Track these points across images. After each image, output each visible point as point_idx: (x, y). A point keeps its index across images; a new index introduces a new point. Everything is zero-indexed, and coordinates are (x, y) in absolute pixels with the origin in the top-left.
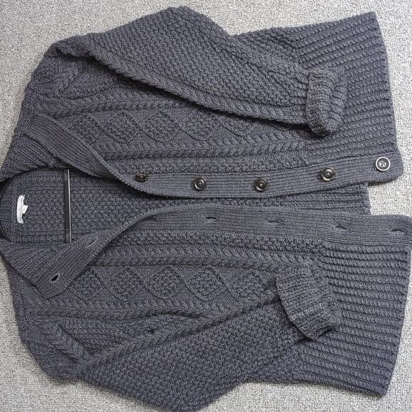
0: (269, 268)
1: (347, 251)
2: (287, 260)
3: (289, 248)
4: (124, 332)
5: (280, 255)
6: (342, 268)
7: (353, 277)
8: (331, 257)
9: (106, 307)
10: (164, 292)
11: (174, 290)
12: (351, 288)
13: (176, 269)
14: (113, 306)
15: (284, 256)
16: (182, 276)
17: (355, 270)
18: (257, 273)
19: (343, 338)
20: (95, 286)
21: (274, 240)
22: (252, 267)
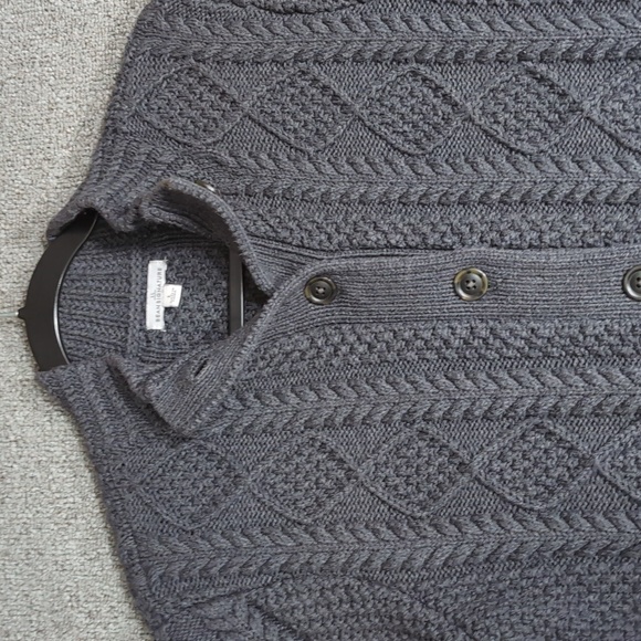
4: (425, 604)
9: (369, 536)
10: (533, 491)
11: (565, 485)
13: (561, 430)
14: (387, 534)
16: (583, 448)
20: (328, 484)
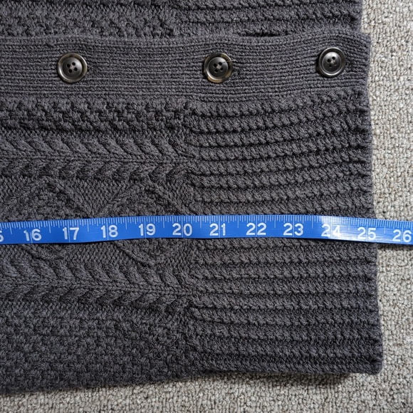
0: (82, 170)
1: (242, 115)
2: (120, 151)
3: (120, 124)
5: (102, 140)
6: (237, 152)
7: (264, 165)
8: (210, 133)
12: (263, 187)
15: (113, 143)
17: (263, 152)
18: (60, 184)
19: (269, 289)
21: (84, 107)
22: (45, 171)
